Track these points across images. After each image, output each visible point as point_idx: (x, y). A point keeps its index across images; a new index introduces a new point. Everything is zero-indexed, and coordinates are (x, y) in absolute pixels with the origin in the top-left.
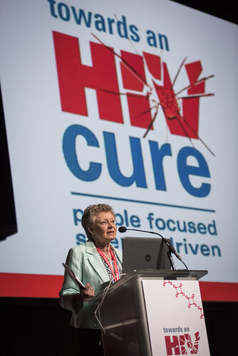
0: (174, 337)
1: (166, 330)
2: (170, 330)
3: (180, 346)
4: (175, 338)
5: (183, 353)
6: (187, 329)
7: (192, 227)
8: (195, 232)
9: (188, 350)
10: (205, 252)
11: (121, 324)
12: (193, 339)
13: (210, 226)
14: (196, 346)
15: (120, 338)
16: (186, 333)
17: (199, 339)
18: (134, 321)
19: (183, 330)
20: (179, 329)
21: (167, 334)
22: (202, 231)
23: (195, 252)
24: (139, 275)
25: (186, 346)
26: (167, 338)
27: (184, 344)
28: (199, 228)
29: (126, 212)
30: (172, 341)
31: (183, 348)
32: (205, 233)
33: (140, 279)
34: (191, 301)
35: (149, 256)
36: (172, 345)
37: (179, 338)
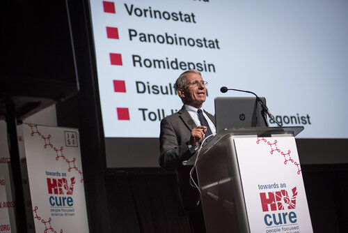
0: (269, 193)
1: (261, 187)
2: (265, 187)
3: (276, 202)
4: (271, 194)
5: (280, 209)
6: (282, 186)
9: (285, 205)
11: (216, 183)
12: (290, 194)
14: (294, 202)
15: (216, 197)
16: (283, 189)
17: (296, 194)
18: (229, 180)
19: (279, 186)
20: (275, 186)
21: (263, 191)
24: (231, 134)
25: (282, 201)
26: (263, 195)
27: (280, 200)
30: (268, 197)
31: (280, 204)
34: (287, 157)
35: (243, 115)
36: (268, 201)
37: (275, 194)
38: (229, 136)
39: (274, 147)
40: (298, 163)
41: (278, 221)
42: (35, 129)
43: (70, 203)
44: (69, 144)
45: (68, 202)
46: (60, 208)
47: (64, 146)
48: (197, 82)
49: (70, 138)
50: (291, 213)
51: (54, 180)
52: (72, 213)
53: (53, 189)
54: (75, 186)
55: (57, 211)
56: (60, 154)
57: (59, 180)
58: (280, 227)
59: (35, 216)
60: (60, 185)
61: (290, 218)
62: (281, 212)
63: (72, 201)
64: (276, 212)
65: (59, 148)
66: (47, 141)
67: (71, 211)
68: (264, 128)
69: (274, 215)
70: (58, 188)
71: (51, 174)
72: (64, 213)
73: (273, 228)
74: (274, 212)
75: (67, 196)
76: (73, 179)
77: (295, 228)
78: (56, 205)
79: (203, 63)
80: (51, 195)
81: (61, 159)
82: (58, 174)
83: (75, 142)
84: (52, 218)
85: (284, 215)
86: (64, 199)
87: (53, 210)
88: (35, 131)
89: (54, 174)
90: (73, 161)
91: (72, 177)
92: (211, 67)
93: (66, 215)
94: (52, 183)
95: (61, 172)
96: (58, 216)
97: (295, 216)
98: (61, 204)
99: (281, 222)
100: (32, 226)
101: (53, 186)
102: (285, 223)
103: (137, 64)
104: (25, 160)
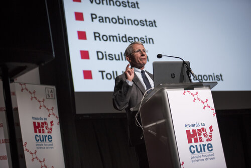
1: (186, 126)
2: (190, 126)
3: (198, 137)
4: (194, 131)
5: (201, 141)
6: (202, 125)
9: (204, 139)
11: (155, 124)
12: (208, 131)
14: (211, 136)
15: (155, 133)
16: (203, 127)
17: (212, 131)
18: (163, 121)
19: (200, 124)
20: (197, 125)
21: (188, 129)
25: (202, 136)
26: (188, 132)
27: (201, 135)
30: (192, 133)
31: (200, 138)
33: (166, 90)
34: (206, 104)
35: (173, 74)
36: (192, 136)
37: (197, 131)
38: (163, 89)
39: (196, 97)
40: (214, 108)
41: (199, 150)
42: (24, 87)
43: (50, 140)
44: (48, 97)
45: (49, 138)
46: (43, 143)
47: (45, 99)
48: (140, 51)
49: (49, 93)
50: (208, 144)
51: (38, 123)
52: (52, 146)
53: (37, 130)
54: (53, 127)
55: (40, 145)
56: (42, 105)
57: (42, 123)
58: (201, 154)
59: (25, 149)
60: (43, 127)
61: (208, 148)
62: (202, 143)
63: (51, 138)
64: (198, 144)
65: (41, 100)
66: (33, 95)
67: (51, 145)
68: (188, 84)
69: (196, 146)
70: (41, 129)
71: (36, 119)
72: (45, 147)
73: (196, 155)
74: (196, 144)
75: (48, 134)
76: (52, 122)
77: (212, 155)
78: (40, 141)
79: (145, 38)
80: (36, 134)
81: (43, 107)
82: (41, 119)
83: (53, 96)
84: (38, 150)
85: (204, 146)
86: (46, 136)
87: (38, 145)
88: (24, 88)
89: (38, 119)
90: (52, 109)
91: (51, 121)
92: (150, 40)
93: (47, 148)
94: (37, 125)
95: (43, 117)
96: (42, 149)
97: (212, 147)
98: (43, 141)
99: (201, 151)
100: (23, 156)
101: (37, 127)
102: (205, 151)
103: (97, 38)
104: (17, 109)
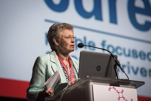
7: (134, 54)
8: (137, 57)
10: (144, 74)
13: (149, 54)
22: (143, 57)
23: (136, 73)
24: (91, 81)
28: (140, 55)
29: (85, 38)
32: (144, 59)
33: (91, 83)
35: (99, 67)
